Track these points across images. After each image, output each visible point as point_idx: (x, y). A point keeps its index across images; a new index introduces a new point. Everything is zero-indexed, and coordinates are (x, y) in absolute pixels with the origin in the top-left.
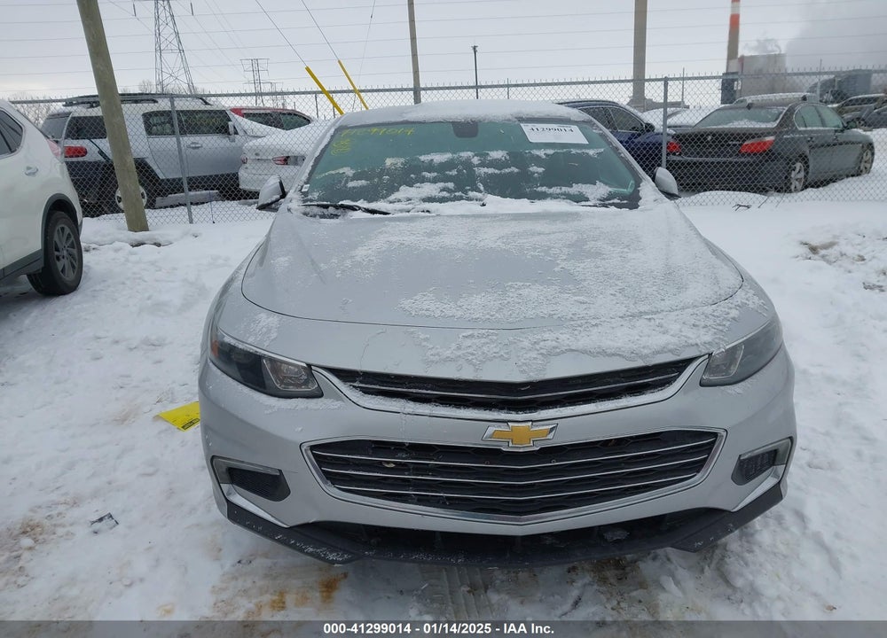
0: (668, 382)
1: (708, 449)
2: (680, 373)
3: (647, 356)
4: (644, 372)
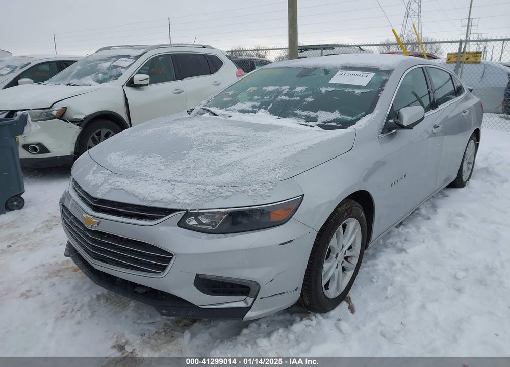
0: (157, 218)
1: (168, 260)
2: (166, 216)
3: (149, 201)
4: (146, 209)
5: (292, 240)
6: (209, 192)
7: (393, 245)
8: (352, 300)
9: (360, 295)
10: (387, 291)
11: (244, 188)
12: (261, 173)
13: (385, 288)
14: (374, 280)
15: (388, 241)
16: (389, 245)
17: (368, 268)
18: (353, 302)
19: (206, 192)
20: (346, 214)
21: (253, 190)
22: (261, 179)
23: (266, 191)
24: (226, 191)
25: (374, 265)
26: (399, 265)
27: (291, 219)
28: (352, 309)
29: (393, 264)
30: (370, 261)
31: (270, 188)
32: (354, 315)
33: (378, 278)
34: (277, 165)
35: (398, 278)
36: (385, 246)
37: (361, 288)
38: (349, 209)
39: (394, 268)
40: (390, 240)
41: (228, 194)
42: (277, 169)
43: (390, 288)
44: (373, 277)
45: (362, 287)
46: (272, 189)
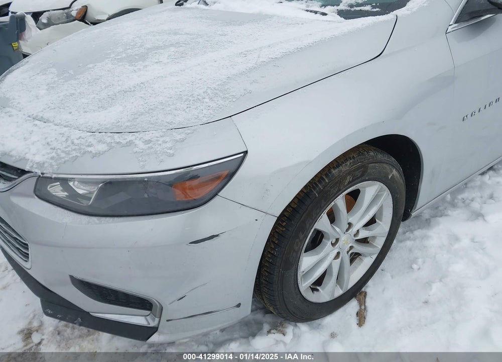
0: (10, 180)
2: (19, 178)
5: (217, 236)
6: (73, 143)
7: (466, 204)
8: (368, 300)
9: (383, 290)
10: (431, 289)
11: (130, 137)
12: (173, 107)
13: (429, 284)
14: (415, 266)
15: (460, 197)
16: (460, 204)
17: (412, 242)
18: (369, 302)
19: (69, 142)
20: (349, 178)
21: (148, 142)
22: (169, 118)
23: (169, 145)
24: (99, 141)
25: (425, 237)
26: (465, 242)
27: (217, 198)
28: (361, 318)
29: (457, 239)
30: (420, 231)
31: (178, 137)
32: (360, 329)
33: (424, 262)
34: (209, 91)
35: (459, 267)
36: (454, 205)
37: (390, 278)
38: (358, 169)
39: (456, 246)
40: (465, 195)
41: (102, 147)
42: (207, 100)
43: (436, 287)
44: (414, 261)
45: (392, 277)
46: (182, 140)
